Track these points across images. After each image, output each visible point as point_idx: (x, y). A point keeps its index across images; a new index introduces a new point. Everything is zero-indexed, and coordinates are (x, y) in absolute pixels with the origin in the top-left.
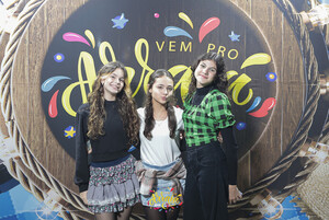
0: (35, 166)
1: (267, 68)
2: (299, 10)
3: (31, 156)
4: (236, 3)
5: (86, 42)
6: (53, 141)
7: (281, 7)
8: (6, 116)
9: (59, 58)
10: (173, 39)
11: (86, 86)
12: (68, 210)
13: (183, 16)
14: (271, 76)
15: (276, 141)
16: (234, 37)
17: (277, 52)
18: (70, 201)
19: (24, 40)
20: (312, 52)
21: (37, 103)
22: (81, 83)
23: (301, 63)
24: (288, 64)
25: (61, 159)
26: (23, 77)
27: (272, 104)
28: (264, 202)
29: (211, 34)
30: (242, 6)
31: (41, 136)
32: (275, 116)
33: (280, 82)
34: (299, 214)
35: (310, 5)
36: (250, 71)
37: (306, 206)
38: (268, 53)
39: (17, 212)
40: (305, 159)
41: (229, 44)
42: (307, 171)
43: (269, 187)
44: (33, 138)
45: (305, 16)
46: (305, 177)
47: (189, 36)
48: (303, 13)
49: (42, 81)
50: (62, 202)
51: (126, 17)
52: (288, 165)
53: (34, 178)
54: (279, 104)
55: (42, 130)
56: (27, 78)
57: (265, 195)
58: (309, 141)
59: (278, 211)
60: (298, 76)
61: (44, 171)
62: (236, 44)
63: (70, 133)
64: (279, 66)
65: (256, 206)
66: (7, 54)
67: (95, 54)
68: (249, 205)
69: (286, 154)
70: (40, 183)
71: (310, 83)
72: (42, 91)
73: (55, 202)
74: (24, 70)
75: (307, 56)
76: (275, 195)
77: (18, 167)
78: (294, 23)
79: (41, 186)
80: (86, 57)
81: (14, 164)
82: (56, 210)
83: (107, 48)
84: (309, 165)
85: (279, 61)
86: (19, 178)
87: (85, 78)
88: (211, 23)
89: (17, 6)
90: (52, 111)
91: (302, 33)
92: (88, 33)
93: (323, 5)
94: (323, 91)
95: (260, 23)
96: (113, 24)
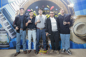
2: (68, 5)
4: (57, 4)
7: (64, 4)
9: (27, 14)
16: (56, 9)
20: (70, 12)
35: (70, 4)
41: (56, 11)
45: (69, 6)
51: (38, 7)
65: (60, 38)
66: (18, 13)
78: (67, 7)
91: (68, 9)
93: (72, 4)
94: (72, 18)
96: (36, 8)
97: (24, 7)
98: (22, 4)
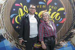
0: (9, 35)
1: (63, 11)
3: (8, 33)
6: (13, 29)
8: (2, 23)
9: (14, 10)
10: (41, 5)
11: (21, 16)
12: (17, 45)
14: (65, 13)
15: (66, 28)
16: (55, 4)
17: (66, 7)
18: (17, 43)
19: (6, 6)
21: (9, 20)
22: (20, 15)
23: (72, 10)
24: (68, 10)
25: (15, 33)
26: (6, 14)
28: (63, 43)
29: (50, 3)
31: (11, 28)
32: (65, 23)
33: (67, 15)
34: (71, 46)
37: (73, 44)
39: (5, 46)
40: (73, 33)
42: (73, 35)
43: (64, 39)
44: (8, 28)
46: (73, 37)
47: (45, 4)
49: (10, 15)
50: (16, 43)
52: (69, 34)
53: (9, 38)
54: (66, 20)
55: (11, 26)
57: (63, 41)
58: (74, 28)
59: (66, 45)
60: (71, 13)
62: (56, 6)
63: (17, 27)
65: (61, 44)
66: (2, 9)
68: (59, 44)
69: (68, 31)
70: (11, 39)
71: (74, 14)
73: (14, 43)
74: (6, 13)
75: (73, 8)
76: (66, 41)
77: (5, 35)
80: (20, 9)
81: (4, 34)
82: (14, 45)
83: (25, 7)
84: (74, 34)
85: (66, 9)
86: (6, 38)
87: (20, 14)
91: (72, 3)
92: (21, 4)
96: (27, 1)
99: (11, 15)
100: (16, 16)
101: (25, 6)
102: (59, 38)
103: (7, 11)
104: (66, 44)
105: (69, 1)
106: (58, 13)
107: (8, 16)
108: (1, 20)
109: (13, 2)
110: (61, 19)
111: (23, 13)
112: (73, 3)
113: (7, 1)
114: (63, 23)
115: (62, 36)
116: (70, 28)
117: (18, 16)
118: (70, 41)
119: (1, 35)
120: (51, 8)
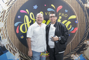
0: (13, 46)
1: (75, 19)
3: (12, 44)
5: (26, 13)
6: (18, 40)
7: (79, 2)
8: (5, 33)
9: (19, 17)
11: (27, 24)
12: (22, 58)
13: (52, 5)
14: (76, 22)
15: (78, 39)
16: (66, 11)
17: (78, 15)
18: (22, 56)
19: (10, 12)
20: (88, 15)
21: (13, 29)
22: (25, 24)
23: (85, 18)
24: (81, 18)
25: (20, 44)
26: (10, 22)
27: (77, 29)
28: (75, 56)
30: (68, 2)
31: (14, 38)
32: (78, 33)
33: (79, 23)
35: (87, 2)
36: (71, 20)
37: (86, 57)
38: (76, 15)
39: (8, 59)
40: (86, 44)
41: (65, 13)
43: (76, 52)
44: (12, 39)
46: (86, 49)
47: (54, 11)
48: (85, 4)
50: (20, 56)
51: (37, 6)
52: (81, 46)
54: (79, 29)
55: (14, 36)
56: (11, 22)
57: (75, 54)
58: (87, 39)
60: (84, 21)
61: (15, 48)
63: (22, 37)
64: (79, 19)
65: (72, 57)
66: (5, 16)
67: (29, 16)
68: (71, 57)
69: (80, 43)
70: (14, 51)
71: (87, 23)
72: (15, 26)
73: (18, 56)
74: (10, 20)
75: (86, 16)
76: (78, 54)
77: (8, 47)
78: (83, 7)
79: (14, 52)
82: (18, 58)
84: (87, 46)
85: (78, 17)
86: (9, 50)
87: (26, 22)
88: (60, 7)
89: (8, 3)
90: (17, 32)
92: (27, 10)
95: (73, 7)
96: (34, 8)
97: (14, 5)
98: (11, 1)
99: (15, 23)
100: (21, 24)
101: (31, 13)
102: (70, 50)
103: (10, 18)
104: (79, 57)
105: (81, 8)
106: (69, 21)
107: (12, 24)
108: (4, 28)
109: (18, 9)
110: (73, 28)
111: (29, 21)
112: (86, 11)
113: (11, 7)
114: (75, 33)
115: (74, 49)
116: (83, 39)
117: (24, 24)
118: (82, 54)
119: (3, 46)
120: (61, 15)
